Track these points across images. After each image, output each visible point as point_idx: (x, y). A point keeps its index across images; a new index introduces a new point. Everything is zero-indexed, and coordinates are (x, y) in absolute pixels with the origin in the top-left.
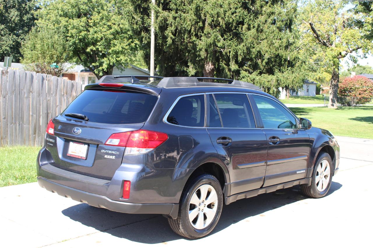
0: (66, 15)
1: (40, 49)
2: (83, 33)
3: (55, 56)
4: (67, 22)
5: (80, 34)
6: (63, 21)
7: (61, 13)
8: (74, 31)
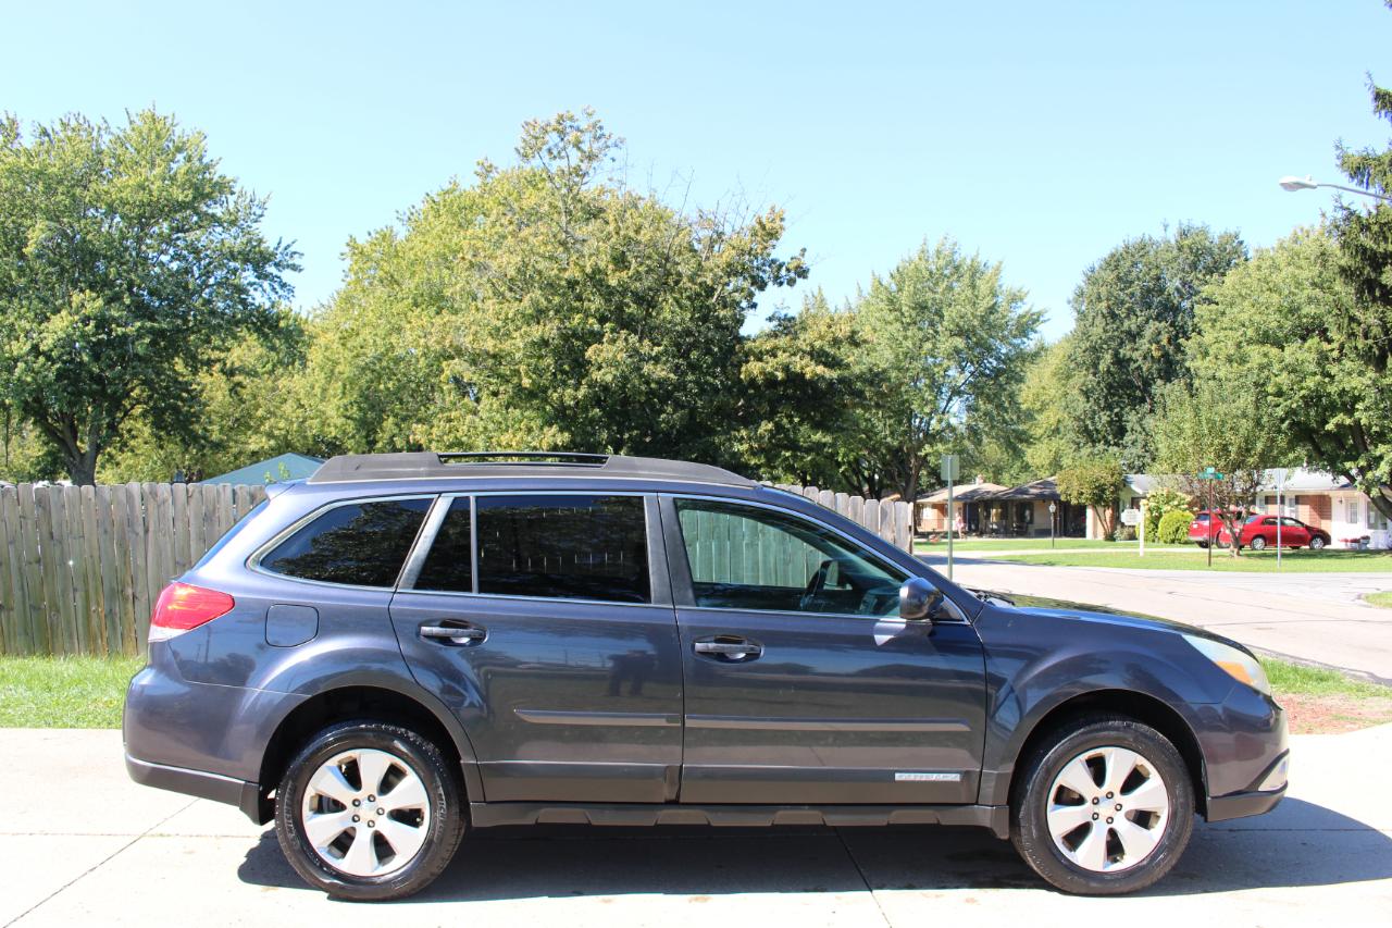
0: (1265, 338)
1: (1189, 433)
2: (1310, 383)
3: (1233, 449)
4: (1265, 355)
5: (1304, 384)
6: (1255, 354)
7: (1250, 333)
8: (1284, 379)
